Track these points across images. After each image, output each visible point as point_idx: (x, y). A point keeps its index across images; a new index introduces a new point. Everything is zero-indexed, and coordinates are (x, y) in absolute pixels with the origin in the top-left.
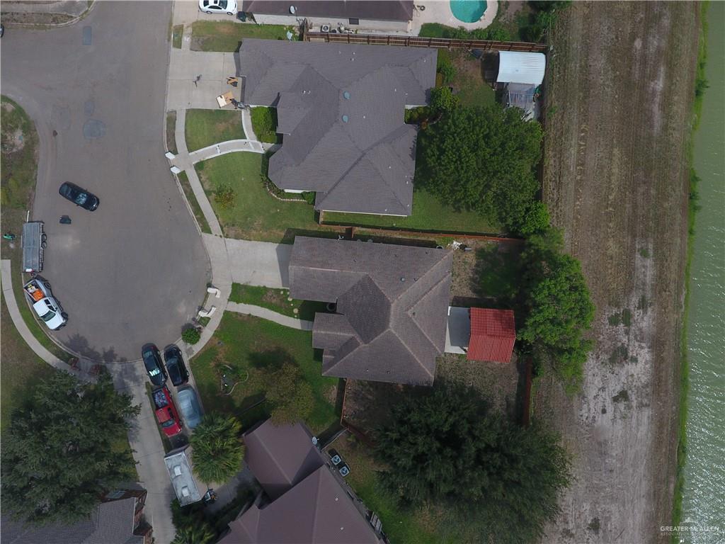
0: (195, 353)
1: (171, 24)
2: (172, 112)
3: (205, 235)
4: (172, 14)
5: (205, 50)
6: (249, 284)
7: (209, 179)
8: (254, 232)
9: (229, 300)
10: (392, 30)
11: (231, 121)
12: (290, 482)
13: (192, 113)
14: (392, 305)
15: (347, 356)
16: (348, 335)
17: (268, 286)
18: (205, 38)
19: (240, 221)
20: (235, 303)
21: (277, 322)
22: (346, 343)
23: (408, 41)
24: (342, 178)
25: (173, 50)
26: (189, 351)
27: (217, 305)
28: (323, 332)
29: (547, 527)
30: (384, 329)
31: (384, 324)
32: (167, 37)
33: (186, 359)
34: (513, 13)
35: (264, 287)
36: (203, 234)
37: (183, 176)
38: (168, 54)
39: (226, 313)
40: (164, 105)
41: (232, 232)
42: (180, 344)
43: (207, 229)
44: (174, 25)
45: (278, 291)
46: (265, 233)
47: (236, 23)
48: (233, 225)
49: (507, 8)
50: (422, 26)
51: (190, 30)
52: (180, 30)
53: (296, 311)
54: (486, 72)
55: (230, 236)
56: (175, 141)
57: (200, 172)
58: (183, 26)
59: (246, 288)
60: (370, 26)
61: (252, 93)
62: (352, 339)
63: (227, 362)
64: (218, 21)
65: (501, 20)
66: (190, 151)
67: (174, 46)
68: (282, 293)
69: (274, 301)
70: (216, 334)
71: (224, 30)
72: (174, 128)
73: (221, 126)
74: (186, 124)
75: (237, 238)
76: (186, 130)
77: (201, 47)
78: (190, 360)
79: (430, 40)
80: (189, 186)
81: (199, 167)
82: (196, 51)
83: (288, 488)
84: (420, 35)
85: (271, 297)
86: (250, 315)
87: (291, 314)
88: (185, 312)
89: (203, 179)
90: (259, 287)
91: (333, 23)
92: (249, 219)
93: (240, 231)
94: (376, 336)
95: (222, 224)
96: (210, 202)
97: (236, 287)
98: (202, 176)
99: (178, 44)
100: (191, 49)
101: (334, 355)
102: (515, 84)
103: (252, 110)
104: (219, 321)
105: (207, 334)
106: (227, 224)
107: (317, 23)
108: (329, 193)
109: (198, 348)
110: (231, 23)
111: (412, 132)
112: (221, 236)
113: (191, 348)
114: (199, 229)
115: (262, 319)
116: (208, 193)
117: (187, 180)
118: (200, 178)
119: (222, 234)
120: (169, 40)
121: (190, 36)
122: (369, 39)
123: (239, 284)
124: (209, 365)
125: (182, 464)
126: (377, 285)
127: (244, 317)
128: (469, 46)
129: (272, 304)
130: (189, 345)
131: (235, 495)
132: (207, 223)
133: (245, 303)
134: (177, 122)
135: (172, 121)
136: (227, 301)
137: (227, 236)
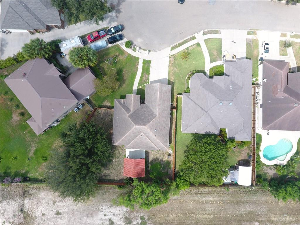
0: (121, 46)
1: (257, 30)
2: (220, 32)
3: (170, 48)
4: (261, 30)
5: (247, 45)
6: (151, 67)
7: (193, 49)
8: (172, 68)
9: (144, 59)
10: (258, 122)
11: (217, 57)
12: (70, 88)
13: (220, 41)
14: (145, 127)
15: (123, 109)
16: (132, 109)
18: (252, 44)
19: (177, 63)
20: (143, 62)
21: (135, 80)
22: (128, 108)
23: (254, 128)
24: (196, 104)
25: (246, 32)
26: (122, 44)
27: (141, 55)
28: (132, 98)
29: (57, 194)
30: (134, 123)
31: (137, 123)
32: (251, 29)
33: (118, 43)
34: (268, 171)
35: (150, 74)
37: (194, 38)
38: (245, 29)
39: (138, 58)
40: (224, 29)
41: (172, 59)
42: (125, 40)
43: (173, 49)
44: (257, 31)
45: (148, 79)
46: (172, 73)
47: (258, 57)
48: (174, 60)
49: (269, 169)
50: (260, 134)
51: (255, 38)
52: (255, 34)
53: (140, 87)
54: (242, 162)
55: (170, 59)
56: (209, 34)
57: (196, 45)
58: (256, 35)
59: (149, 66)
60: (259, 112)
61: (230, 65)
62: (130, 111)
63: (118, 60)
64: (259, 49)
65: (264, 167)
66: (205, 40)
67: (248, 32)
68: (148, 81)
69: (144, 78)
70: (129, 55)
71: (255, 52)
72: (214, 33)
73: (215, 53)
74: (215, 38)
75: (170, 61)
76: (213, 38)
77: (248, 43)
78: (118, 45)
79: (255, 138)
80: (190, 41)
81: (198, 45)
82: (246, 41)
83: (68, 87)
84: (257, 133)
85: (146, 77)
86: (138, 68)
87: (139, 85)
88: (138, 42)
89: (193, 46)
90: (149, 72)
91: (260, 97)
92: (177, 66)
93: (172, 63)
94: (132, 120)
95: (175, 55)
96: (184, 50)
97: (149, 62)
98: (194, 46)
99: (249, 33)
100: (247, 39)
101: (123, 104)
102: (238, 173)
103: (222, 66)
104: (135, 56)
105: (129, 51)
106: (175, 57)
107: (260, 91)
108: (190, 99)
109: (124, 47)
110: (258, 55)
111: (217, 132)
112: (170, 55)
113: (123, 44)
114: (173, 46)
115: (137, 73)
116: (187, 49)
117: (192, 40)
118: (193, 45)
119: (171, 55)
120: (250, 29)
121: (252, 38)
122: (254, 112)
123: (150, 63)
124: (117, 52)
125: (76, 44)
126: (153, 120)
127: (137, 66)
128: (253, 154)
129: (143, 77)
130: (124, 44)
131: (64, 65)
132: (175, 49)
133: (143, 66)
134: (216, 34)
135: (216, 32)
136: (143, 58)
137: (170, 57)
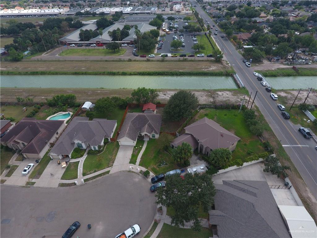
0: (154, 175)
2: (59, 185)
4: (20, 186)
5: (41, 174)
6: (130, 159)
7: (90, 171)
8: (113, 158)
11: (72, 165)
13: (63, 178)
17: (132, 153)
18: (37, 174)
19: (108, 161)
20: (136, 163)
21: (144, 151)
36: (109, 174)
37: (85, 180)
38: (35, 187)
40: (54, 188)
43: (108, 172)
44: (25, 185)
46: (114, 155)
47: (38, 165)
51: (31, 179)
56: (70, 184)
58: (27, 182)
60: (60, 131)
62: (148, 124)
63: (157, 164)
64: (33, 170)
65: (72, 111)
66: (77, 178)
67: (33, 185)
68: (134, 150)
69: (137, 152)
71: (38, 168)
74: (66, 180)
76: (69, 180)
81: (84, 175)
82: (40, 177)
84: (67, 124)
87: (142, 148)
88: (138, 179)
90: (132, 156)
93: (111, 161)
95: (107, 167)
96: (98, 171)
100: (38, 179)
104: (142, 167)
106: (108, 165)
108: (106, 132)
111: (95, 119)
114: (107, 175)
115: (142, 155)
116: (95, 171)
117: (88, 178)
118: (89, 174)
119: (111, 167)
123: (130, 162)
127: (141, 160)
130: (150, 176)
131: (203, 161)
132: (105, 172)
133: (137, 160)
134: (64, 183)
136: (135, 165)
137: (112, 165)
